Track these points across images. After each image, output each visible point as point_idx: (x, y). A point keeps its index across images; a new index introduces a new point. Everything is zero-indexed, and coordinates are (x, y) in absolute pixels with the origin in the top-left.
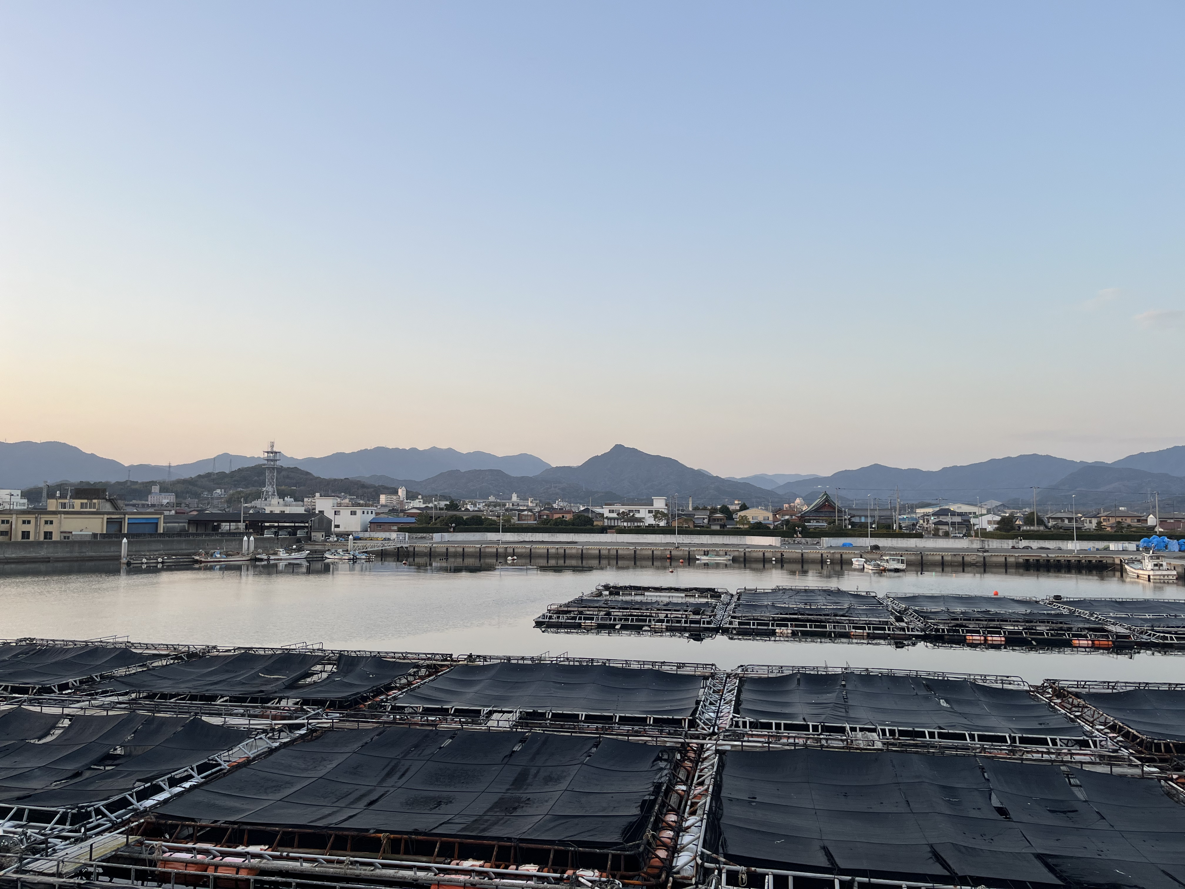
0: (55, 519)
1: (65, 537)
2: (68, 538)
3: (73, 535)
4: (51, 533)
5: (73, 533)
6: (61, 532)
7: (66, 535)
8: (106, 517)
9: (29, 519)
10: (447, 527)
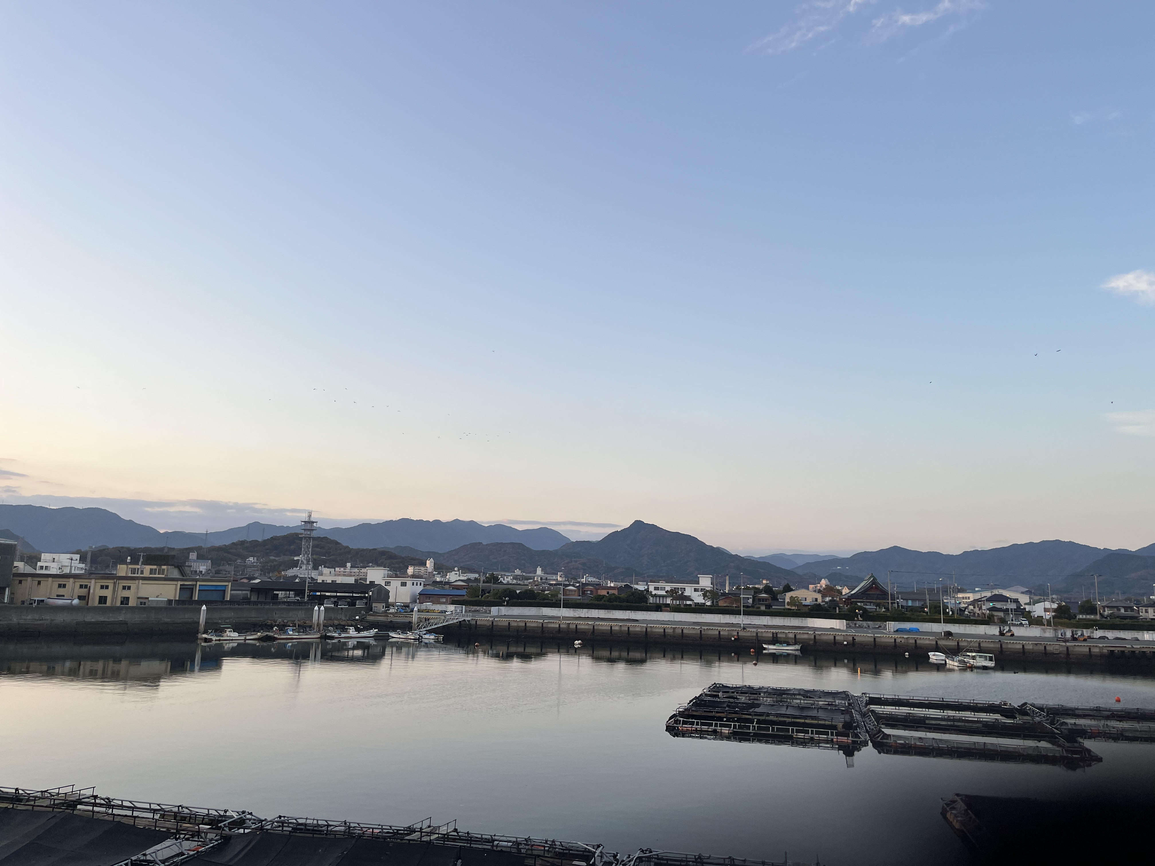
0: (133, 584)
1: (141, 603)
2: (145, 603)
3: (149, 601)
4: (128, 598)
5: (150, 599)
6: (138, 598)
7: (143, 601)
8: (180, 583)
9: (107, 584)
10: (501, 600)
